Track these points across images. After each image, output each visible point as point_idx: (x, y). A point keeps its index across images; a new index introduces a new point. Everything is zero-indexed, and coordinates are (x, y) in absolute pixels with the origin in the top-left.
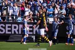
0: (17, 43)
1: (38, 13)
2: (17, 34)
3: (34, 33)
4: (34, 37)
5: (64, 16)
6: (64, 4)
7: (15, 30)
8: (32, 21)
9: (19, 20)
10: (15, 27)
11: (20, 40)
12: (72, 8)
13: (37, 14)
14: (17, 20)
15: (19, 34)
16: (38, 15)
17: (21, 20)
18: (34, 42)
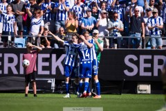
0: (14, 94)
1: (62, 29)
2: (16, 75)
3: (54, 72)
4: (53, 82)
5: (119, 35)
6: (120, 7)
7: (10, 65)
8: (49, 47)
9: (19, 44)
10: (11, 60)
11: (22, 88)
12: (136, 16)
13: (60, 31)
14: (16, 44)
15: (19, 75)
16: (62, 33)
17: (24, 44)
18: (54, 93)
